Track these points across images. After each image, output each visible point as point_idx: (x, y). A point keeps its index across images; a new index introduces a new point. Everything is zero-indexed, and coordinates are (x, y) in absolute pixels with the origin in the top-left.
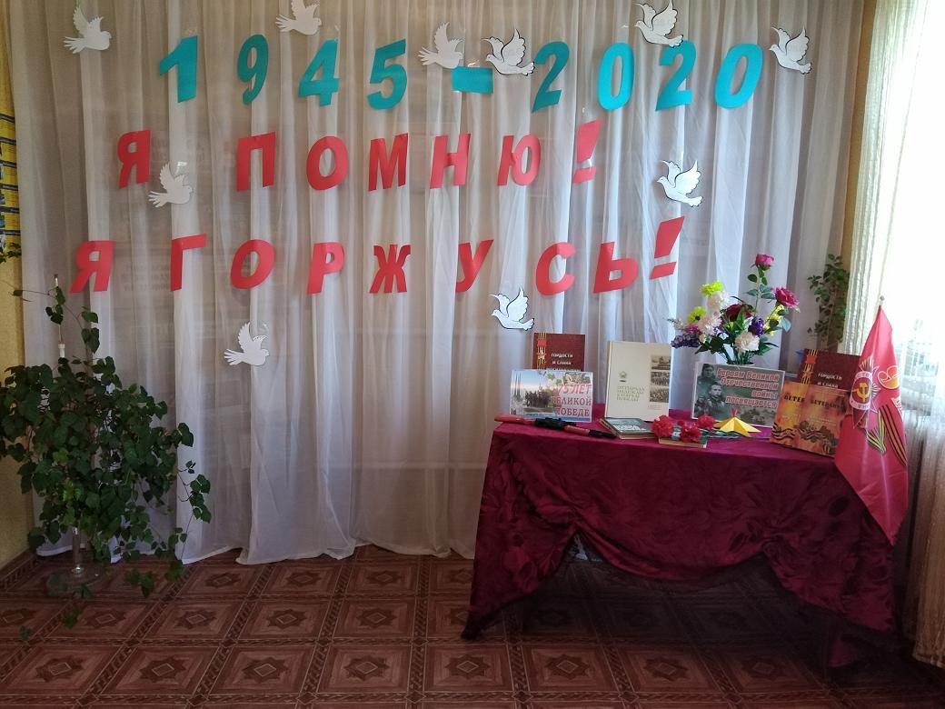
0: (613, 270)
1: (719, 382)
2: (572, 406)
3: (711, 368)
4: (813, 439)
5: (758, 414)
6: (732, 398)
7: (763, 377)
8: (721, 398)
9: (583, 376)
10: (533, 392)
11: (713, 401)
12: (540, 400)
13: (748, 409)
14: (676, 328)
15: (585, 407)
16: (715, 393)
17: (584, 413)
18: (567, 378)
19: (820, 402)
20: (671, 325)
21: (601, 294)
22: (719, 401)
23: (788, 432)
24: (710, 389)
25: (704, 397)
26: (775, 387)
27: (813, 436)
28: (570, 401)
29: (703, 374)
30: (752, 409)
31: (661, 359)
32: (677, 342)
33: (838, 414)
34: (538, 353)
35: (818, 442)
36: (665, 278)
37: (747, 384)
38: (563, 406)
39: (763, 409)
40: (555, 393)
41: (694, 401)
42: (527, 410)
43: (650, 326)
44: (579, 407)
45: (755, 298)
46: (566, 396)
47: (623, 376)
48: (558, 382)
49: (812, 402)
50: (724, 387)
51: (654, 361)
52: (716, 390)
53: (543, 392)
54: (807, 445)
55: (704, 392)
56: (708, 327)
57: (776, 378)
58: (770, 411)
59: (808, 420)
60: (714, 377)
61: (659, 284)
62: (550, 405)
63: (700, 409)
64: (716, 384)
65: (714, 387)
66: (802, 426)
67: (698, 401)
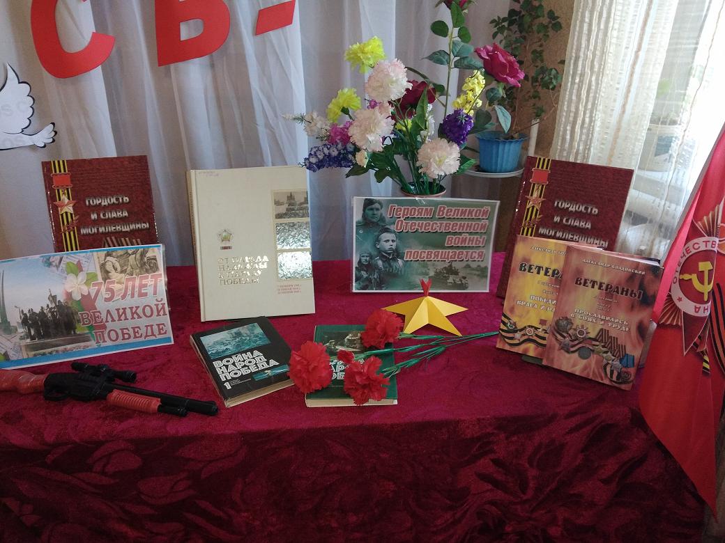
0: (186, 19)
1: (392, 227)
2: (130, 324)
3: (377, 205)
4: (584, 353)
5: (456, 273)
6: (413, 252)
7: (463, 213)
8: (397, 254)
9: (143, 255)
10: (37, 310)
11: (386, 259)
12: (56, 324)
13: (440, 266)
14: (310, 132)
15: (155, 320)
16: (387, 246)
17: (156, 332)
18: (109, 267)
19: (594, 283)
20: (300, 127)
21: (172, 66)
22: (394, 259)
23: (530, 332)
24: (378, 240)
25: (371, 257)
26: (483, 227)
27: (582, 345)
28: (122, 313)
29: (364, 216)
30: (447, 265)
31: (291, 197)
32: (313, 160)
33: (632, 308)
34: (57, 203)
35: (593, 359)
36: (279, 31)
37: (437, 226)
38: (110, 325)
39: (464, 264)
40: (87, 302)
41: (355, 264)
42: (30, 348)
43: (266, 117)
44: (143, 322)
45: (444, 68)
46: (112, 306)
47: (225, 239)
48: (91, 279)
49: (578, 282)
50: (400, 235)
51: (277, 203)
52: (388, 241)
53: (60, 306)
54: (571, 363)
55: (368, 246)
56: (371, 138)
57: (485, 213)
58: (474, 265)
59: (571, 315)
60: (382, 219)
61: (271, 42)
62: (81, 329)
63: (364, 274)
64: (387, 230)
65: (385, 236)
66: (561, 326)
67: (360, 262)
